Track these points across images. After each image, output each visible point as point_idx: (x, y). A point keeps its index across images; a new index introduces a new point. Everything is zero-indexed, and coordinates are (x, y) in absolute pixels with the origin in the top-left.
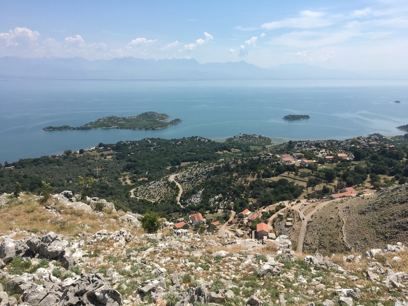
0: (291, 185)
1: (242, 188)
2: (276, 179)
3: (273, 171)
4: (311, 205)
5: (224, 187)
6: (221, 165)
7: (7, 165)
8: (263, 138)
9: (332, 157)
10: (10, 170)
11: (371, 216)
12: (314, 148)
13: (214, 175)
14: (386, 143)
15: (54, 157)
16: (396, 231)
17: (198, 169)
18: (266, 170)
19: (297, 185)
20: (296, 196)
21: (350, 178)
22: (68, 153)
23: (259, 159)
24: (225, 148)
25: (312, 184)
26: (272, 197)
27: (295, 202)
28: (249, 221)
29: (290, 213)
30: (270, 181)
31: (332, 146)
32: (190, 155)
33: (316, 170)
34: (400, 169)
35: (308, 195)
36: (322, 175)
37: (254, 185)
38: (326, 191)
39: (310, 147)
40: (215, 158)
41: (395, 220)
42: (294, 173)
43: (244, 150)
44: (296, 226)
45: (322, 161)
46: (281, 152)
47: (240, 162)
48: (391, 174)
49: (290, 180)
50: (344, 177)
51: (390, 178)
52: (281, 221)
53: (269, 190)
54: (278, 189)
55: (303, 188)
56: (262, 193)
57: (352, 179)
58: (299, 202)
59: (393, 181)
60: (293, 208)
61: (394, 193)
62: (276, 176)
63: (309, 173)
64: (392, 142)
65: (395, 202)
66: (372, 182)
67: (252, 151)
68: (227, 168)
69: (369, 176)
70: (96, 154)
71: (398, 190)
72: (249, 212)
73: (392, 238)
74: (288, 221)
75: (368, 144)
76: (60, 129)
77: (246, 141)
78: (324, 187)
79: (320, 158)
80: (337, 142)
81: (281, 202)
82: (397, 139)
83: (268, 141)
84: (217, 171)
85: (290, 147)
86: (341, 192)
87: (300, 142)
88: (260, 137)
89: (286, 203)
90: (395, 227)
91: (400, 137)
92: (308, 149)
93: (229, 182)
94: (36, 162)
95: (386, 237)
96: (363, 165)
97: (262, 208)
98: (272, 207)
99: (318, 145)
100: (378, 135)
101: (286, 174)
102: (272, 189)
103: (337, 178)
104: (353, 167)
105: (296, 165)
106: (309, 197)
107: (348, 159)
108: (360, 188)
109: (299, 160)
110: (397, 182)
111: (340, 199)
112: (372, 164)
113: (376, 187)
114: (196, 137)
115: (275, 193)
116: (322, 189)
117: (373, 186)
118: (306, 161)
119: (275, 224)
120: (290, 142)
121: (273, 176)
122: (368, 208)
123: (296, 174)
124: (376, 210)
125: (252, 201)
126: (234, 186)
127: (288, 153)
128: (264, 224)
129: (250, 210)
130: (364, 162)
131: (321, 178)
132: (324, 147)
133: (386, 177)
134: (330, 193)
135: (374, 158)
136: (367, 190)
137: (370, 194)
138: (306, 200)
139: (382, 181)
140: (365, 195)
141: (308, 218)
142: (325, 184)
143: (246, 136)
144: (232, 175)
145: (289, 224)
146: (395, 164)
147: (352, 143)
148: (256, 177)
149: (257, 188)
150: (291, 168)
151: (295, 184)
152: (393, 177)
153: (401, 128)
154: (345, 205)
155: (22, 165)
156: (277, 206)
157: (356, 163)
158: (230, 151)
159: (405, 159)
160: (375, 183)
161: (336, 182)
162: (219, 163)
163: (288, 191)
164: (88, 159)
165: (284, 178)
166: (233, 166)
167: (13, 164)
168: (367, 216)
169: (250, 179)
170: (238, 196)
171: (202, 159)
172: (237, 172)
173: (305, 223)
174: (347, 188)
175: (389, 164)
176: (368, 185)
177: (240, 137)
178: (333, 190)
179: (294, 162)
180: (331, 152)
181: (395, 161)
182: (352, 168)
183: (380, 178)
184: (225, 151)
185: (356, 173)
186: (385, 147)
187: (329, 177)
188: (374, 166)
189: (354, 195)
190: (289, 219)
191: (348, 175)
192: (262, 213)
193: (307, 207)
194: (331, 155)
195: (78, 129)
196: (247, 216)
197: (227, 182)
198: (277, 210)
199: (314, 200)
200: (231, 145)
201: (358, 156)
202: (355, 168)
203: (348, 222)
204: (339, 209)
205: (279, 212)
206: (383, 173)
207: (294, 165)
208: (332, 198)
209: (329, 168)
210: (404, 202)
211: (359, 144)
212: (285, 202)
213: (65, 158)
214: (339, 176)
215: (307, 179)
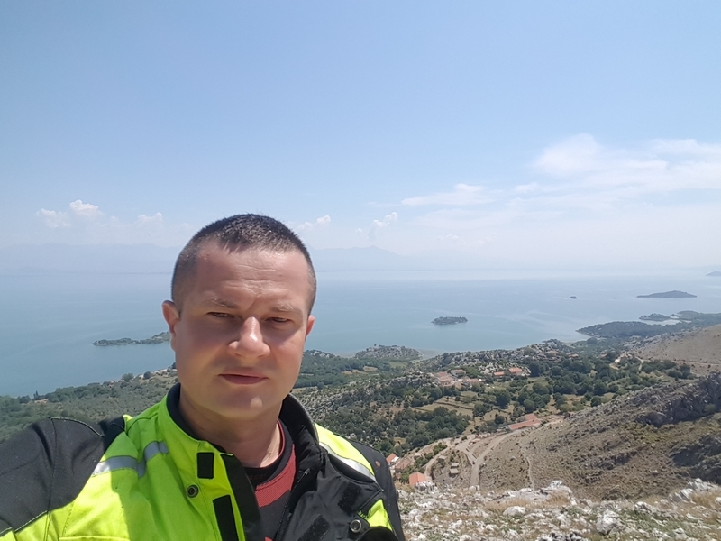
0: (453, 415)
1: (384, 423)
2: (431, 408)
3: (426, 397)
4: (482, 442)
5: (358, 423)
6: (352, 391)
7: (38, 398)
8: (407, 350)
9: (502, 373)
10: (42, 406)
11: (565, 453)
12: (478, 361)
13: (342, 405)
14: (566, 352)
15: (108, 384)
16: (599, 470)
17: (319, 397)
18: (416, 396)
19: (460, 414)
20: (460, 431)
21: (529, 402)
22: (128, 378)
23: (406, 381)
24: (354, 367)
25: (479, 412)
26: (428, 434)
27: (460, 439)
28: (397, 471)
29: (454, 455)
30: (423, 412)
31: (501, 358)
32: (304, 377)
33: (483, 393)
34: (590, 386)
35: (476, 428)
36: (492, 398)
37: (401, 419)
38: (499, 421)
39: (474, 361)
40: (341, 381)
41: (596, 455)
42: (454, 398)
43: (382, 368)
44: (464, 474)
45: (490, 381)
46: (434, 369)
47: (379, 386)
48: (580, 393)
49: (450, 409)
50: (521, 400)
51: (579, 398)
52: (443, 467)
53: (422, 424)
54: (434, 423)
55: (468, 418)
56: (412, 428)
57: (531, 403)
58: (466, 438)
59: (583, 402)
60: (458, 447)
61: (590, 418)
62: (431, 403)
63: (474, 398)
64: (574, 350)
65: (593, 431)
66: (557, 405)
67: (393, 369)
68: (361, 395)
69: (552, 396)
70: (167, 379)
71: (594, 414)
72: (396, 458)
73: (594, 481)
74: (452, 467)
75: (546, 354)
76: (118, 343)
77: (383, 356)
78: (497, 415)
79: (487, 375)
80: (506, 352)
81: (440, 441)
82: (579, 346)
83: (415, 355)
84: (346, 400)
85: (445, 362)
86: (519, 422)
87: (459, 354)
88: (403, 349)
89: (447, 441)
90: (598, 465)
91: (582, 343)
92: (470, 363)
93: (364, 416)
94: (80, 392)
95: (587, 481)
96: (542, 382)
97: (414, 451)
98: (428, 449)
99: (483, 358)
100: (555, 341)
101: (444, 399)
102: (427, 422)
103: (512, 402)
104: (532, 385)
105: (456, 386)
106: (477, 431)
107: (523, 375)
108: (543, 414)
109: (459, 380)
110: (589, 403)
111: (520, 431)
112: (554, 381)
113: (564, 413)
114: (313, 352)
115: (431, 428)
116: (494, 418)
117: (559, 411)
118: (469, 380)
119: (434, 473)
120: (446, 355)
121: (426, 404)
122: (559, 442)
123: (458, 400)
124: (569, 443)
125: (399, 442)
126: (372, 421)
127: (444, 370)
128: (419, 473)
129: (397, 455)
130: (543, 378)
131: (491, 403)
132: (491, 361)
133: (573, 396)
134: (505, 423)
135: (555, 373)
136: (553, 416)
137: (558, 421)
138: (474, 435)
139: (570, 403)
140: (552, 423)
141: (480, 461)
142: (497, 412)
143: (383, 348)
144: (368, 404)
145: (454, 471)
146: (583, 379)
147: (525, 354)
148: (402, 406)
149: (406, 422)
150: (450, 392)
151: (457, 414)
152: (583, 397)
153: (581, 331)
154: (528, 439)
155: (59, 396)
156: (436, 447)
157: (534, 380)
158: (362, 370)
159: (593, 372)
160: (562, 406)
161: (511, 408)
162: (349, 389)
163: (449, 424)
164: (157, 386)
165: (441, 405)
166: (369, 392)
167: (46, 397)
168: (559, 454)
169: (395, 409)
170: (379, 434)
171: (322, 383)
172: (376, 400)
173: (476, 469)
174: (526, 416)
175: (575, 380)
176: (552, 409)
177: (375, 350)
178: (509, 419)
179: (453, 383)
180: (501, 367)
181: (582, 375)
182: (530, 387)
183: (566, 399)
184: (355, 371)
185: (535, 394)
186: (567, 357)
187: (502, 402)
188: (556, 383)
189: (538, 424)
190: (453, 464)
191: (526, 398)
192: (415, 458)
193: (476, 446)
194: (501, 371)
195: (143, 342)
196: (393, 464)
197: (362, 415)
198: (436, 453)
199: (486, 435)
200: (362, 361)
201: (535, 372)
202: (534, 387)
203: (535, 463)
204: (520, 445)
205: (439, 455)
206: (569, 392)
207: (453, 387)
208: (508, 431)
209: (500, 388)
210: (604, 430)
211: (535, 354)
212: (445, 440)
213: (123, 385)
214: (513, 399)
215: (472, 405)
